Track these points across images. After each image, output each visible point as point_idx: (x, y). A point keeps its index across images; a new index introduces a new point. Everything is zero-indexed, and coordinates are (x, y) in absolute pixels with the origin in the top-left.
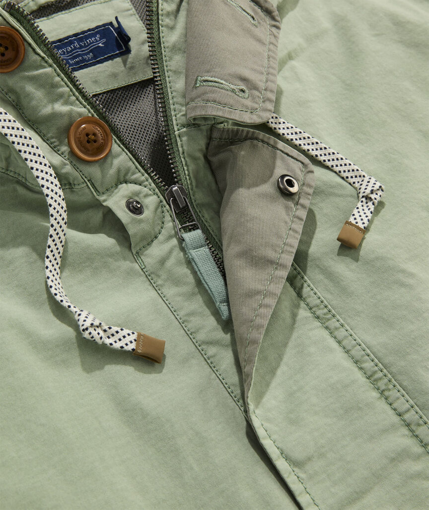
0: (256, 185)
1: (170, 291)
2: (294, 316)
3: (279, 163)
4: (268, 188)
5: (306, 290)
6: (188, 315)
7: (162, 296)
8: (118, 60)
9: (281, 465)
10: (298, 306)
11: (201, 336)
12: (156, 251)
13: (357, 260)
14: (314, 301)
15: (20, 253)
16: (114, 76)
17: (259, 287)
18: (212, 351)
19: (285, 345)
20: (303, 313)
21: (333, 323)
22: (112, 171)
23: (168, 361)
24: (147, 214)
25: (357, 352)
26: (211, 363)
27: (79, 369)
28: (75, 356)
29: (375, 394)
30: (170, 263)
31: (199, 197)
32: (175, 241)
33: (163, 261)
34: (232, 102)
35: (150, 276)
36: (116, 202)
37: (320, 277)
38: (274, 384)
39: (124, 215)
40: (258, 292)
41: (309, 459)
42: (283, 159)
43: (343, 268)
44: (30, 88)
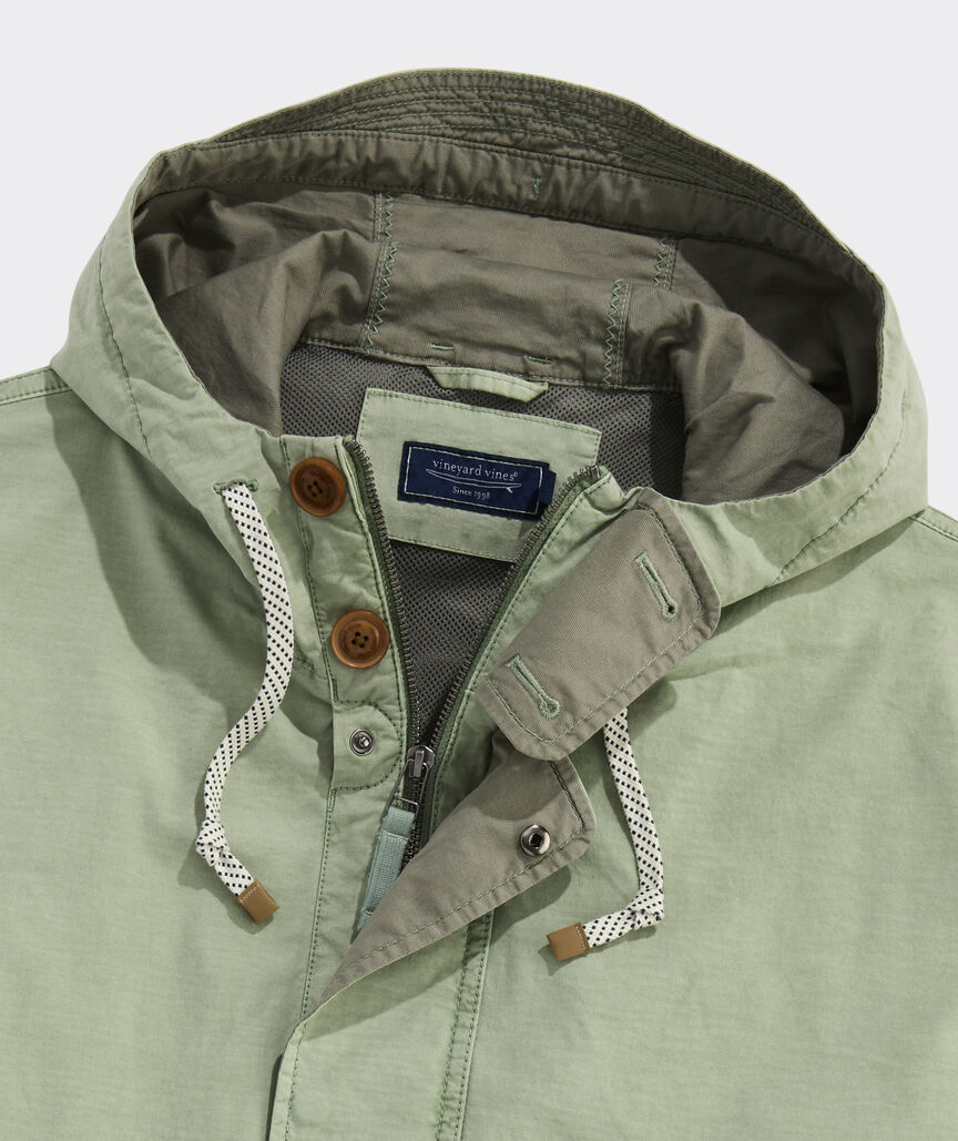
0: (498, 816)
1: (336, 857)
2: (438, 978)
3: (552, 807)
4: (508, 828)
5: (474, 962)
6: (332, 895)
7: (325, 855)
8: (517, 523)
9: (280, 1109)
10: (450, 971)
11: (325, 928)
12: (355, 803)
13: (551, 973)
14: (471, 980)
15: (211, 707)
16: (496, 541)
17: (402, 929)
18: (323, 950)
19: (400, 1000)
20: (450, 983)
21: (465, 1018)
22: (364, 688)
23: (270, 928)
24: (372, 758)
25: (456, 1066)
26: (313, 961)
27: (175, 874)
28: (179, 859)
29: (433, 1119)
30: (359, 826)
31: (448, 776)
32: (381, 806)
33: (353, 819)
34: (525, 713)
35: (330, 825)
36: (346, 724)
37: (503, 960)
38: (350, 1030)
39: (341, 744)
40: (396, 934)
41: (312, 1125)
42: (562, 806)
43: (531, 968)
44: (327, 544)
